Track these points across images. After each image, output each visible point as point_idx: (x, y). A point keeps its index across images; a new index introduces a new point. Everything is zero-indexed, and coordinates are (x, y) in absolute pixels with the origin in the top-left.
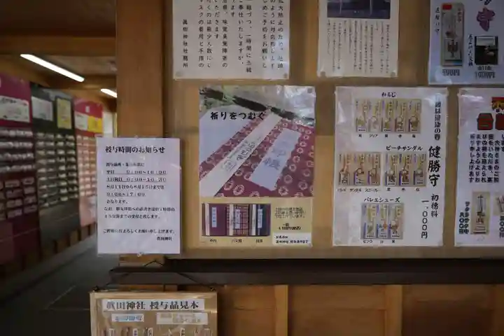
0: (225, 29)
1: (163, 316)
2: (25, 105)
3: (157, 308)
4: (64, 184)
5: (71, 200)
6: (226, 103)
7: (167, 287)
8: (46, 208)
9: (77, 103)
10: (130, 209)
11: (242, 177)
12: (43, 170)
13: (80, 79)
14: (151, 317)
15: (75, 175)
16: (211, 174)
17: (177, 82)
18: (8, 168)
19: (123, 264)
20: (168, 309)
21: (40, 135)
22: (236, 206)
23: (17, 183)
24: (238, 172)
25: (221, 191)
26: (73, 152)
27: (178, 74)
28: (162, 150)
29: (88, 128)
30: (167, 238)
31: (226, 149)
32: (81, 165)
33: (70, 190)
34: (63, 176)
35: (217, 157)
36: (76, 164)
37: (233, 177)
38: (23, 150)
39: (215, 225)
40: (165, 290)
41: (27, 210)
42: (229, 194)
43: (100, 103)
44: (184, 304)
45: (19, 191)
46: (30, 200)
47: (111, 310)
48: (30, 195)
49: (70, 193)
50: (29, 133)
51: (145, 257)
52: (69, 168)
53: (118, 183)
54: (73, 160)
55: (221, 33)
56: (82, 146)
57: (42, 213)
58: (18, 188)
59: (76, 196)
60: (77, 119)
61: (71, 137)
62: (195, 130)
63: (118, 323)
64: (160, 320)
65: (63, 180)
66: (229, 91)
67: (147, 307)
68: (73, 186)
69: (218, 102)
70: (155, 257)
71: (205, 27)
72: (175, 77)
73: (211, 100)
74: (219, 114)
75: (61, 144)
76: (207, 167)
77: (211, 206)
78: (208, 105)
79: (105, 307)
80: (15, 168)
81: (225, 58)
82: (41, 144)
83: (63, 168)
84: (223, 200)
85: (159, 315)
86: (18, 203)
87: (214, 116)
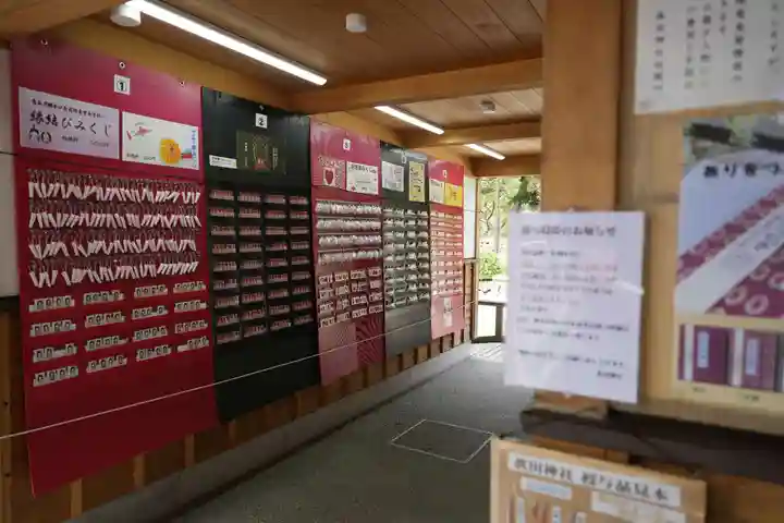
0: (740, 14)
1: (602, 499)
2: (374, 171)
3: (593, 483)
4: (413, 277)
5: (420, 301)
6: (737, 146)
7: (610, 453)
8: (392, 308)
9: (432, 165)
10: (554, 322)
11: (766, 281)
12: (390, 258)
13: (439, 131)
14: (582, 496)
15: (426, 266)
16: (701, 273)
17: (641, 117)
18: (354, 255)
19: (540, 405)
20: (613, 488)
21: (389, 211)
22: (749, 334)
23: (362, 274)
24: (758, 271)
25: (720, 304)
26: (425, 235)
27: (645, 104)
28: (611, 231)
29: (445, 201)
30: (613, 375)
31: (733, 230)
32: (434, 253)
33: (421, 286)
34: (413, 267)
35: (713, 245)
36: (428, 251)
37: (746, 282)
38: (370, 232)
39: (703, 363)
40: (605, 458)
41: (372, 309)
42: (736, 310)
43: (460, 162)
44: (641, 488)
45: (364, 284)
46: (376, 297)
47: (521, 470)
48: (376, 290)
49: (420, 291)
50: (377, 210)
51: (576, 399)
52: (420, 255)
53: (536, 282)
54: (425, 244)
55: (732, 21)
56: (436, 226)
57: (387, 314)
58: (363, 280)
59: (427, 296)
60: (432, 187)
61: (425, 214)
62: (673, 199)
63: (530, 493)
64: (598, 506)
65: (413, 272)
66: (743, 127)
67: (577, 479)
68: (424, 282)
69: (720, 146)
70: (594, 404)
71: (699, 16)
72: (638, 110)
73: (707, 144)
74: (721, 168)
75: (412, 223)
76: (691, 261)
77: (698, 329)
78: (699, 154)
79: (511, 465)
80: (361, 254)
81: (738, 66)
82: (389, 223)
83: (412, 256)
84: (721, 320)
85: (595, 495)
86: (363, 299)
87: (711, 172)
